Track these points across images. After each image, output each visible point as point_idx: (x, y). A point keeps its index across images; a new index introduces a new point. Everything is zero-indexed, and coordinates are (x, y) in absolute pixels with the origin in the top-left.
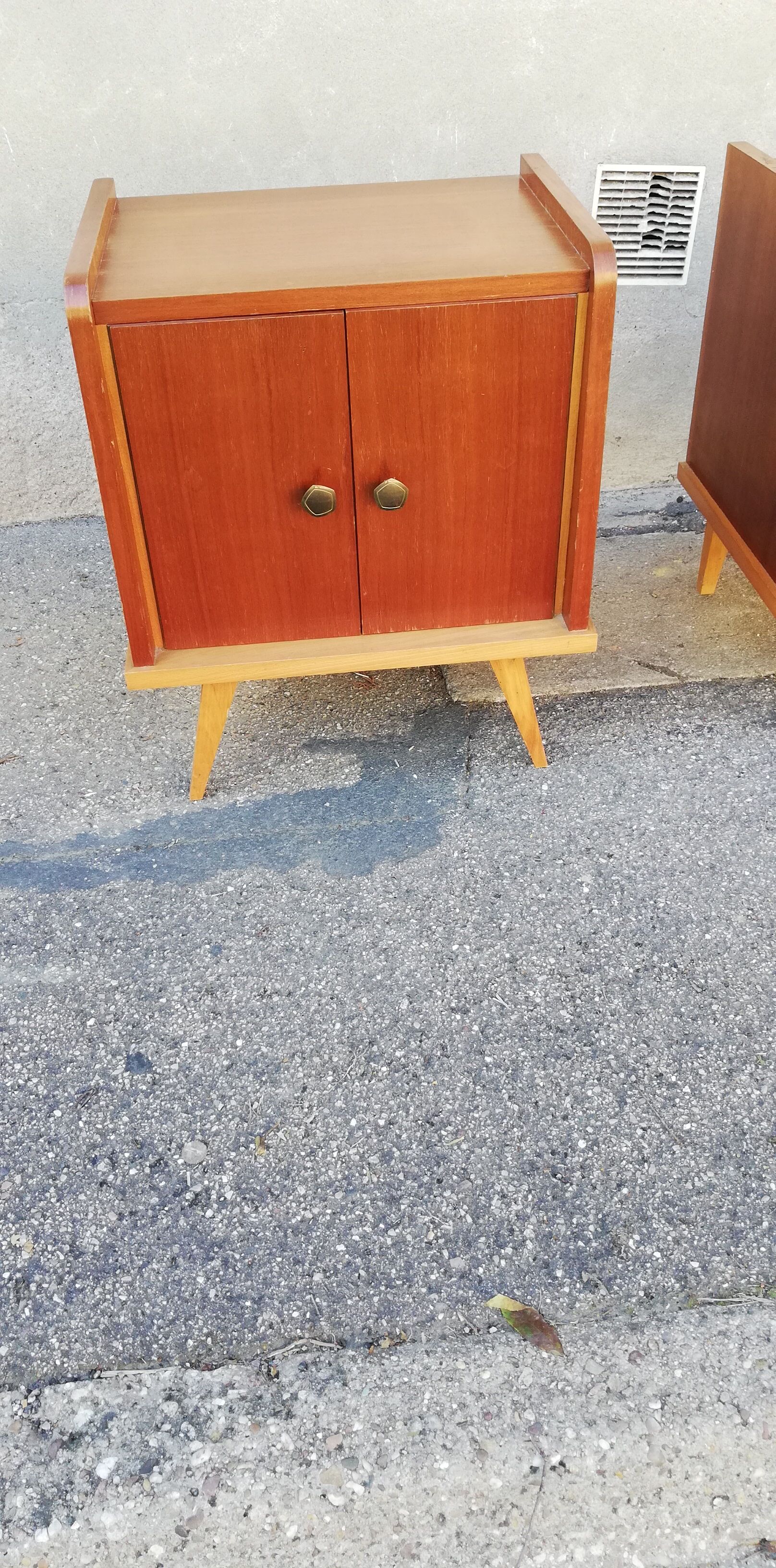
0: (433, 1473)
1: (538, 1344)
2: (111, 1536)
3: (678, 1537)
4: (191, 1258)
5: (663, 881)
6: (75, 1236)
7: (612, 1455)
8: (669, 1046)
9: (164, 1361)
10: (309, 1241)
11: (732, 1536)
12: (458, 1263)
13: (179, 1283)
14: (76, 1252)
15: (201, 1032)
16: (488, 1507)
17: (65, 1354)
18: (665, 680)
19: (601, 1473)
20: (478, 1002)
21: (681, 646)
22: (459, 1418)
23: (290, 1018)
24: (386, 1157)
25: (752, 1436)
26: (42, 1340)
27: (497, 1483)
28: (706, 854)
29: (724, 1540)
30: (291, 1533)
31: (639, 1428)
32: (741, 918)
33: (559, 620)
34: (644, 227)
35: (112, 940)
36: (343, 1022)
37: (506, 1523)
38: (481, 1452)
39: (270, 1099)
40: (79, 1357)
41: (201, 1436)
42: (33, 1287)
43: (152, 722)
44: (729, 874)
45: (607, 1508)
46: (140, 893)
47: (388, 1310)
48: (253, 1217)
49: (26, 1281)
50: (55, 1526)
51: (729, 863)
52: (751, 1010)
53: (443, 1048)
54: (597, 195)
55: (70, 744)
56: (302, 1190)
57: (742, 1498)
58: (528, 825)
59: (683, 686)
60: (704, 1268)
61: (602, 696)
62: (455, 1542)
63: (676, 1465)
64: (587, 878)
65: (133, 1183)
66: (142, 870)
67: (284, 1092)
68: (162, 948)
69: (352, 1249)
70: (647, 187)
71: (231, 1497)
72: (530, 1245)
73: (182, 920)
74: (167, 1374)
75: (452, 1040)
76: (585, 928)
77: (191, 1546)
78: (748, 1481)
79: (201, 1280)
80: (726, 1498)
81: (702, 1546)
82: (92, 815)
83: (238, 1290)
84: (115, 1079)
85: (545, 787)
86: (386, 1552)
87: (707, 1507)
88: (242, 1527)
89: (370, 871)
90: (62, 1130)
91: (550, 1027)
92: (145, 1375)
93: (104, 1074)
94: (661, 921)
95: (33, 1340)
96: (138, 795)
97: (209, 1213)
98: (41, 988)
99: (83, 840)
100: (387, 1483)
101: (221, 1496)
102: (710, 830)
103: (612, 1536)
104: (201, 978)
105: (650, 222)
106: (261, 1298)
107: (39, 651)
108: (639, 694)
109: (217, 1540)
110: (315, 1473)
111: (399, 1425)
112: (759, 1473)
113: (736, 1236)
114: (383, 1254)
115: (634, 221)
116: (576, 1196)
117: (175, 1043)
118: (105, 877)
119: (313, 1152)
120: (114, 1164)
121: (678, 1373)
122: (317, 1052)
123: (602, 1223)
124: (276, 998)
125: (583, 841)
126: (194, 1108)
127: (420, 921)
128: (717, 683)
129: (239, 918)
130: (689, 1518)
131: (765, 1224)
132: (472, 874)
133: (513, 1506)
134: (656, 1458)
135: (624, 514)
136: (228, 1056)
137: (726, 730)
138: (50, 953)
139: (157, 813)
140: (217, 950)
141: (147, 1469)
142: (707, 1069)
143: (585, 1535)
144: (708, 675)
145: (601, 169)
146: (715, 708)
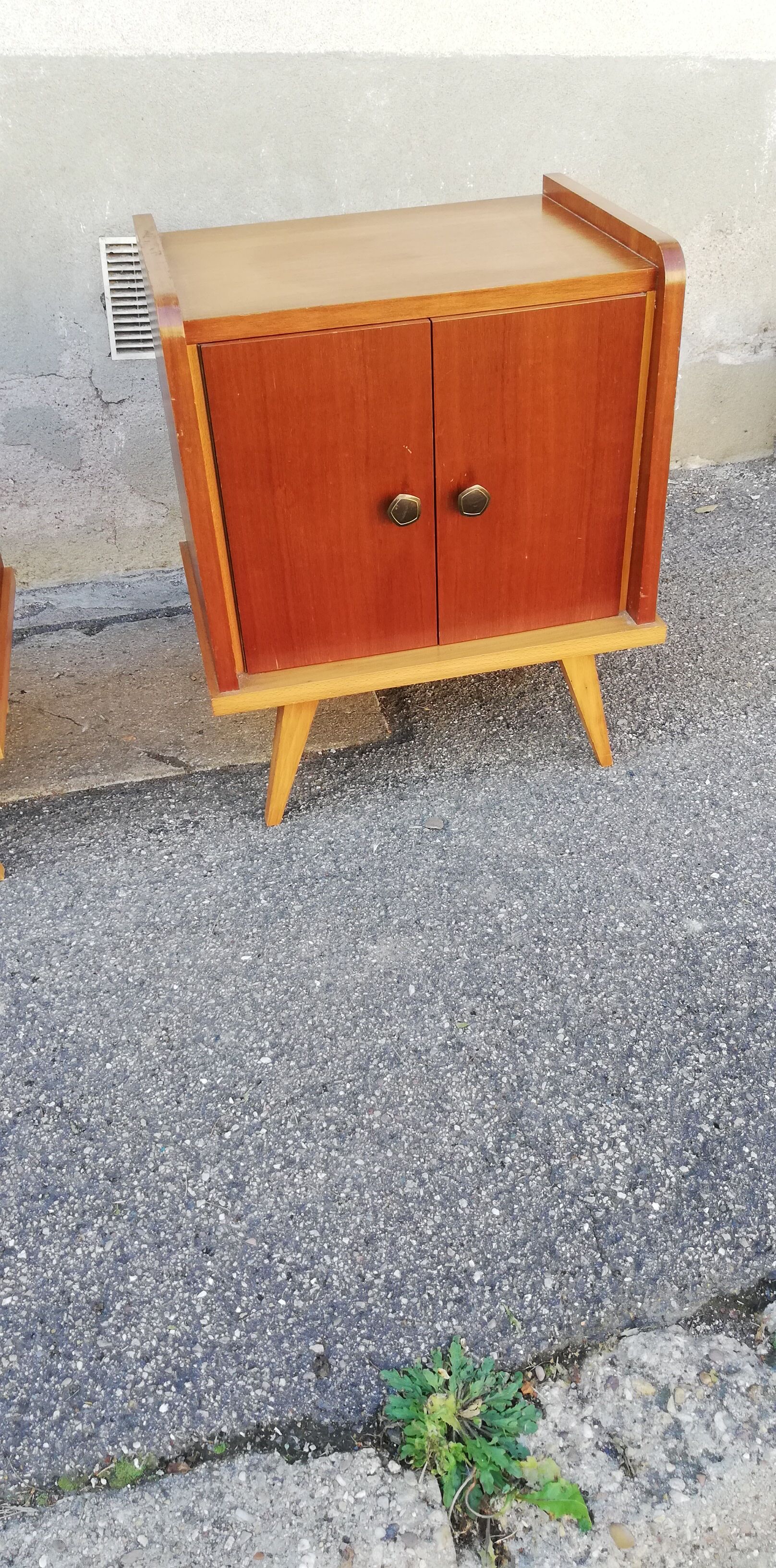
5: (82, 1005)
8: (19, 1205)
18: (168, 771)
21: (201, 732)
28: (139, 967)
32: (151, 1041)
44: (156, 990)
51: (161, 977)
52: (126, 1149)
54: (105, 269)
59: (187, 778)
61: (94, 793)
94: (64, 1051)
102: (153, 940)
108: (137, 789)
128: (225, 770)
131: (57, 1414)
137: (211, 825)
142: (53, 1230)
144: (215, 763)
145: (103, 242)
146: (209, 799)
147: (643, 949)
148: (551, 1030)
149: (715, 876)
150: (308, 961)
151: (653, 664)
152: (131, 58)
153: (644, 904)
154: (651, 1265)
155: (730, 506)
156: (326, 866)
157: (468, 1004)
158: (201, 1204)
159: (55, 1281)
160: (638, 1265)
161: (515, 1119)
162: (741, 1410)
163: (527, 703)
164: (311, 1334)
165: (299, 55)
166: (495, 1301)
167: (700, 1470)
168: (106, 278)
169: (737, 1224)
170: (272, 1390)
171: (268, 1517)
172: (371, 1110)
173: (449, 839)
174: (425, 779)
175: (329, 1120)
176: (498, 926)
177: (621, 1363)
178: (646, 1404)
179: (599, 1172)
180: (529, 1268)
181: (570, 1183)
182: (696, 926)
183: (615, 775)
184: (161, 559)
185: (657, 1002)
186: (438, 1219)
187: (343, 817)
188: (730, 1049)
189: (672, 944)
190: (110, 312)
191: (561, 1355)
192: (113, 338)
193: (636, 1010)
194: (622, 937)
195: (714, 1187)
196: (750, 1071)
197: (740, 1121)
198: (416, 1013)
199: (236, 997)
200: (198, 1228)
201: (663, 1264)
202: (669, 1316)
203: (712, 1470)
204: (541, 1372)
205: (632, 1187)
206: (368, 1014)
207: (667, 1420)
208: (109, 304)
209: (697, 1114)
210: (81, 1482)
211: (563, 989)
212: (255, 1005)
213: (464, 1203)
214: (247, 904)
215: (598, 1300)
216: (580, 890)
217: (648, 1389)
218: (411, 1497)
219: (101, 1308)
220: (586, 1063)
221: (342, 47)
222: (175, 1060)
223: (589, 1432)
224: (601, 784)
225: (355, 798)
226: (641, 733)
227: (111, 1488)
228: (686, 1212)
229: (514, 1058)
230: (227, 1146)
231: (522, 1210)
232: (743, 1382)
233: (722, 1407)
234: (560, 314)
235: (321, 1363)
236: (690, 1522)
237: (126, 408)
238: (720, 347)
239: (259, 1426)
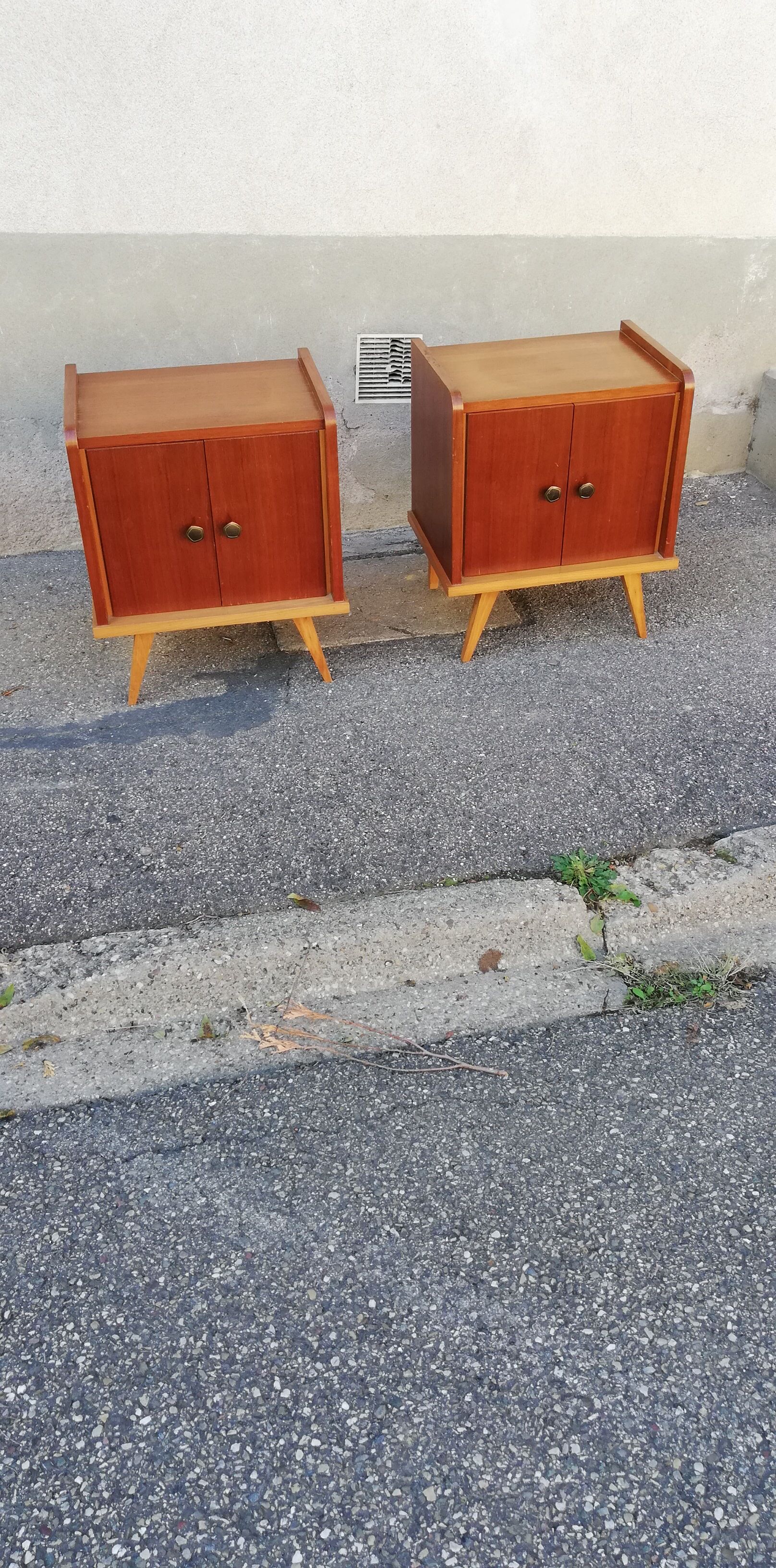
0: (261, 951)
1: (310, 910)
2: (119, 979)
3: (371, 980)
4: (148, 889)
5: (389, 732)
6: (90, 884)
7: (339, 942)
8: (383, 801)
9: (138, 927)
10: (204, 880)
11: (395, 979)
12: (275, 884)
13: (143, 898)
14: (91, 889)
15: (145, 805)
16: (286, 965)
17: (91, 926)
18: (403, 636)
19: (335, 949)
20: (288, 788)
21: (415, 618)
22: (273, 933)
23: (191, 799)
24: (241, 850)
25: (401, 933)
26: (80, 922)
27: (289, 954)
28: (412, 718)
29: (391, 981)
30: (199, 977)
31: (352, 932)
32: (426, 747)
33: (330, 596)
34: (389, 369)
35: (93, 770)
36: (218, 799)
37: (294, 973)
38: (282, 943)
39: (182, 830)
40: (97, 927)
41: (156, 945)
42: (72, 902)
43: (102, 666)
44: (423, 728)
45: (339, 966)
46: (105, 749)
47: (241, 902)
48: (177, 873)
49: (69, 900)
50: (94, 976)
52: (425, 784)
53: (270, 807)
54: (358, 352)
55: (55, 679)
56: (200, 863)
57: (398, 962)
58: (320, 709)
59: (414, 639)
60: (388, 882)
61: (366, 646)
62: (272, 982)
63: (367, 946)
64: (350, 733)
65: (116, 864)
66: (105, 738)
67: (189, 827)
68: (120, 772)
69: (225, 883)
70: (389, 346)
71: (172, 962)
72: (308, 877)
73: (130, 759)
74: (139, 932)
75: (274, 804)
76: (346, 754)
77: (155, 983)
78: (400, 953)
79: (153, 896)
80: (391, 962)
81: (382, 983)
82: (73, 714)
83: (171, 898)
84: (103, 826)
85: (330, 691)
86: (242, 986)
87: (383, 966)
88: (177, 974)
89: (232, 734)
90: (78, 846)
91: (324, 796)
92: (129, 933)
93: (96, 824)
94: (385, 750)
95: (75, 922)
96: (98, 704)
97: (155, 873)
98: (58, 791)
99: (69, 726)
100: (240, 955)
101: (168, 962)
102: (417, 708)
103: (341, 979)
104: (143, 783)
105: (393, 366)
106: (182, 901)
107: (28, 631)
108: (388, 644)
109: (166, 980)
110: (209, 953)
111: (246, 937)
112: (405, 950)
113: (404, 869)
114: (239, 884)
115: (383, 366)
116: (331, 859)
117: (132, 811)
118: (85, 742)
119: (205, 850)
120: (106, 858)
121: (371, 915)
122: (206, 811)
123: (343, 868)
124: (183, 791)
125: (348, 716)
126: (144, 835)
127: (259, 755)
128: (433, 637)
129: (161, 758)
130: (375, 971)
131: (418, 864)
132: (288, 733)
133: (297, 965)
134: (359, 943)
135: (392, 543)
136: (159, 815)
137: (433, 661)
138: (60, 777)
139: (111, 712)
140: (150, 772)
141: (134, 956)
142: (399, 808)
143: (330, 979)
144: (428, 633)
145: (359, 337)
146: (429, 649)
147: (663, 717)
148: (618, 747)
149: (700, 688)
150: (496, 718)
151: (669, 589)
152: (389, 237)
153: (663, 699)
154: (665, 827)
155: (717, 502)
156: (498, 679)
157: (576, 737)
158: (463, 803)
159: (405, 825)
160: (659, 828)
161: (602, 778)
162: (701, 870)
163: (598, 607)
164: (519, 844)
165: (479, 236)
166: (597, 837)
167: (685, 887)
168: (358, 357)
169: (703, 815)
170: (506, 860)
171: (511, 894)
172: (536, 773)
173: (561, 669)
174: (544, 642)
175: (516, 777)
176: (590, 707)
177: (652, 859)
178: (662, 871)
179: (641, 797)
180: (611, 827)
181: (629, 800)
182: (689, 708)
183: (648, 643)
184: (368, 524)
185: (669, 736)
186: (570, 810)
187: (502, 659)
188: (704, 755)
189: (677, 715)
190: (358, 376)
191: (626, 858)
192: (357, 391)
193: (659, 740)
194: (652, 712)
195: (693, 802)
196: (712, 763)
197: (707, 780)
198: (553, 739)
199: (464, 731)
200: (464, 811)
201: (670, 827)
202: (672, 844)
203: (690, 887)
204: (617, 862)
205: (657, 802)
206: (528, 739)
207: (671, 874)
208: (358, 371)
209: (688, 778)
210: (432, 885)
211: (623, 731)
212: (473, 735)
213: (581, 806)
214: (460, 695)
215: (642, 838)
216: (631, 692)
217: (664, 866)
218: (568, 891)
219: (428, 835)
220: (635, 759)
221: (504, 232)
222: (439, 754)
223: (638, 880)
224: (641, 646)
225: (508, 651)
226: (662, 622)
227: (445, 885)
228: (681, 811)
229: (600, 756)
230: (471, 784)
231: (607, 809)
232: (703, 863)
233: (694, 869)
234: (634, 403)
235: (524, 853)
236: (680, 904)
237: (360, 432)
238: (714, 403)
239: (502, 871)
